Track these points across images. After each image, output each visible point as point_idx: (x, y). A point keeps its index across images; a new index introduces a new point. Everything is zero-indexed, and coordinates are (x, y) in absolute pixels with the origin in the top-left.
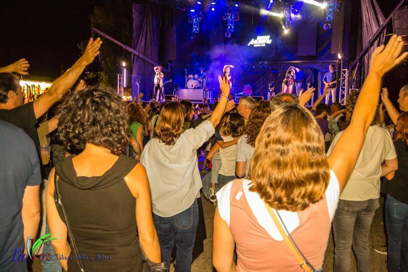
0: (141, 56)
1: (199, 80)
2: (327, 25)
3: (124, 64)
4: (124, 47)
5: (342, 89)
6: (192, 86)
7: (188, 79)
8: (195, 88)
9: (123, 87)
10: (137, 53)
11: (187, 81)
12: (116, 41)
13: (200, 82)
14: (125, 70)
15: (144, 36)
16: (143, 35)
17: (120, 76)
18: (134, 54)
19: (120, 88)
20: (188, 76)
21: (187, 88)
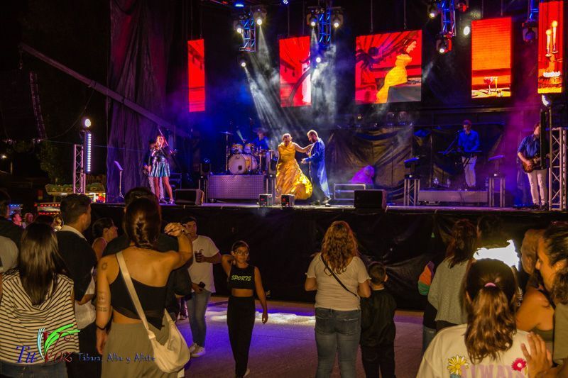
0: (127, 103)
1: (256, 154)
2: (530, 31)
3: (88, 123)
4: (91, 84)
5: (554, 170)
6: (240, 168)
7: (233, 153)
8: (245, 173)
9: (85, 171)
10: (119, 98)
11: (229, 158)
12: (71, 72)
13: (257, 158)
14: (90, 135)
15: (135, 60)
16: (131, 59)
17: (79, 149)
18: (113, 99)
19: (78, 175)
20: (230, 147)
21: (229, 173)
